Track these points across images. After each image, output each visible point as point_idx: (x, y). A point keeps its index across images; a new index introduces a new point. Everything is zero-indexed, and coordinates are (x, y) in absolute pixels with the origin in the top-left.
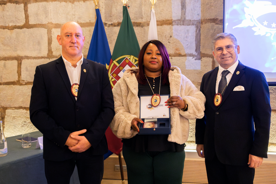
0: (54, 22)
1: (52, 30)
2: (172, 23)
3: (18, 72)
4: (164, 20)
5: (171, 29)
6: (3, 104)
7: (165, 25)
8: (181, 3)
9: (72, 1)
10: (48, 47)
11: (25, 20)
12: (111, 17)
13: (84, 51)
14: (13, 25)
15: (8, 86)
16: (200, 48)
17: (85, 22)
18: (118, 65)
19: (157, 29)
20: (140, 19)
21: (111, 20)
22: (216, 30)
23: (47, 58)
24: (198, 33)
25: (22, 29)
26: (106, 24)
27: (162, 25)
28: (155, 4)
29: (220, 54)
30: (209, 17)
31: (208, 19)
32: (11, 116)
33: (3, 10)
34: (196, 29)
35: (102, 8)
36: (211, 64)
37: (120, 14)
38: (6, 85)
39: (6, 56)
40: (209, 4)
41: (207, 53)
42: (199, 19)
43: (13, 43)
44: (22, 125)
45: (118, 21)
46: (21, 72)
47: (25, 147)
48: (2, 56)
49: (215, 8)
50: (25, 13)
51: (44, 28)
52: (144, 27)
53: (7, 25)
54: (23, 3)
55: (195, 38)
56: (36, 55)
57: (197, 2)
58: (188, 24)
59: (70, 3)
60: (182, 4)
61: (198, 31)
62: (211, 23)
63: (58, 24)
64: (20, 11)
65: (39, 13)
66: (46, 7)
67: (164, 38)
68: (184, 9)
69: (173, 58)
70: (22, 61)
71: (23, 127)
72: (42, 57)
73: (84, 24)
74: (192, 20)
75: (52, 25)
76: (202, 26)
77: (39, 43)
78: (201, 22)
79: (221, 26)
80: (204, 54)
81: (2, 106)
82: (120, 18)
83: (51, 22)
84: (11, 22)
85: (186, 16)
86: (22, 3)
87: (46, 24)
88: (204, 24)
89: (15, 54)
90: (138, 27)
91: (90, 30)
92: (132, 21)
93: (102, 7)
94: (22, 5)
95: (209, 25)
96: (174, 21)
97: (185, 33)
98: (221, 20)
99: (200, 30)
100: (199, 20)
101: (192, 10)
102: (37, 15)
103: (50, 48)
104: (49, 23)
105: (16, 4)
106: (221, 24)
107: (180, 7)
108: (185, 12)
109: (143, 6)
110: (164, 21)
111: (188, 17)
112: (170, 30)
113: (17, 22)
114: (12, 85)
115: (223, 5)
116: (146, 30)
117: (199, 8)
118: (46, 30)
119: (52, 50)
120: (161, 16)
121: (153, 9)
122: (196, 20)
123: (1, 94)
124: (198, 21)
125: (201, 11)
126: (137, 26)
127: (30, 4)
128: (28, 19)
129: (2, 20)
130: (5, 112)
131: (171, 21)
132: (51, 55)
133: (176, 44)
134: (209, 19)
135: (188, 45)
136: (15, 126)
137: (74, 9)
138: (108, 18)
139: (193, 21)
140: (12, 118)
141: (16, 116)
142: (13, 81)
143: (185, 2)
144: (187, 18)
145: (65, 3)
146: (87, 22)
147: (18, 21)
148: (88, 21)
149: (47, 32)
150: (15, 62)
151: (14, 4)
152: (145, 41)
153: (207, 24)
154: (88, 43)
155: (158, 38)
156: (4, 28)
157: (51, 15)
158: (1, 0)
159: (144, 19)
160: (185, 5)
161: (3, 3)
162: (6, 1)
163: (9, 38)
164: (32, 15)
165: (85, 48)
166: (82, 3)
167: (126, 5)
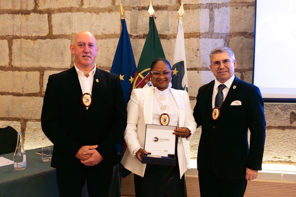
2: (200, 36)
3: (40, 84)
4: (191, 32)
6: (24, 116)
7: (192, 37)
8: (209, 15)
9: (97, 11)
10: (71, 59)
11: (49, 30)
14: (35, 35)
15: (30, 98)
17: (110, 34)
18: (143, 78)
20: (167, 32)
21: (136, 32)
22: (246, 43)
25: (45, 39)
26: (131, 36)
27: (189, 38)
28: (182, 16)
29: (217, 68)
30: (238, 30)
31: (237, 32)
32: (32, 128)
33: (27, 20)
34: (224, 42)
35: (128, 19)
37: (146, 26)
38: (28, 97)
39: (28, 66)
40: (239, 17)
42: (227, 32)
43: (36, 54)
44: (43, 138)
45: (143, 33)
46: (43, 83)
47: (44, 161)
48: (24, 67)
49: (245, 21)
50: (49, 24)
51: (67, 39)
52: (171, 39)
53: (30, 35)
54: (47, 13)
56: (59, 67)
57: (226, 14)
58: (216, 37)
59: (95, 14)
60: (210, 17)
61: (226, 45)
62: (240, 36)
64: (44, 22)
65: (63, 23)
66: (70, 18)
67: (191, 51)
68: (213, 22)
69: (200, 71)
70: (44, 72)
71: (44, 140)
72: (65, 69)
73: (108, 35)
74: (220, 33)
76: (231, 39)
77: (62, 54)
78: (230, 35)
79: (250, 40)
81: (23, 118)
82: (145, 30)
83: (75, 33)
84: (34, 32)
85: (214, 29)
86: (46, 13)
87: (70, 34)
88: (233, 37)
89: (37, 65)
90: (164, 40)
91: (115, 41)
92: (159, 33)
94: (46, 15)
95: (238, 38)
96: (202, 33)
97: (213, 47)
98: (250, 34)
99: (228, 44)
100: (228, 33)
101: (220, 23)
102: (61, 25)
103: (73, 59)
105: (40, 14)
106: (250, 38)
107: (209, 19)
108: (213, 25)
109: (170, 18)
110: (191, 34)
112: (197, 43)
113: (40, 32)
114: (34, 97)
116: (173, 42)
117: (228, 20)
118: (70, 41)
120: (188, 28)
121: (180, 21)
122: (224, 33)
123: (22, 106)
124: (226, 34)
125: (230, 24)
126: (163, 38)
127: (54, 14)
128: (52, 30)
129: (26, 30)
130: (26, 124)
131: (199, 33)
133: (203, 58)
134: (238, 33)
136: (35, 138)
137: (98, 20)
138: (133, 29)
139: (221, 34)
140: (33, 130)
141: (36, 128)
142: (34, 92)
143: (214, 15)
144: (215, 31)
145: (89, 13)
147: (42, 31)
148: (113, 33)
149: (70, 43)
150: (38, 73)
151: (38, 14)
152: (172, 54)
153: (236, 37)
154: (112, 55)
155: (185, 51)
156: (27, 38)
157: (75, 26)
158: (24, 10)
159: (170, 31)
160: (214, 17)
161: (27, 13)
162: (30, 11)
163: (32, 48)
164: (56, 25)
165: (109, 60)
166: (107, 13)
167: (153, 16)
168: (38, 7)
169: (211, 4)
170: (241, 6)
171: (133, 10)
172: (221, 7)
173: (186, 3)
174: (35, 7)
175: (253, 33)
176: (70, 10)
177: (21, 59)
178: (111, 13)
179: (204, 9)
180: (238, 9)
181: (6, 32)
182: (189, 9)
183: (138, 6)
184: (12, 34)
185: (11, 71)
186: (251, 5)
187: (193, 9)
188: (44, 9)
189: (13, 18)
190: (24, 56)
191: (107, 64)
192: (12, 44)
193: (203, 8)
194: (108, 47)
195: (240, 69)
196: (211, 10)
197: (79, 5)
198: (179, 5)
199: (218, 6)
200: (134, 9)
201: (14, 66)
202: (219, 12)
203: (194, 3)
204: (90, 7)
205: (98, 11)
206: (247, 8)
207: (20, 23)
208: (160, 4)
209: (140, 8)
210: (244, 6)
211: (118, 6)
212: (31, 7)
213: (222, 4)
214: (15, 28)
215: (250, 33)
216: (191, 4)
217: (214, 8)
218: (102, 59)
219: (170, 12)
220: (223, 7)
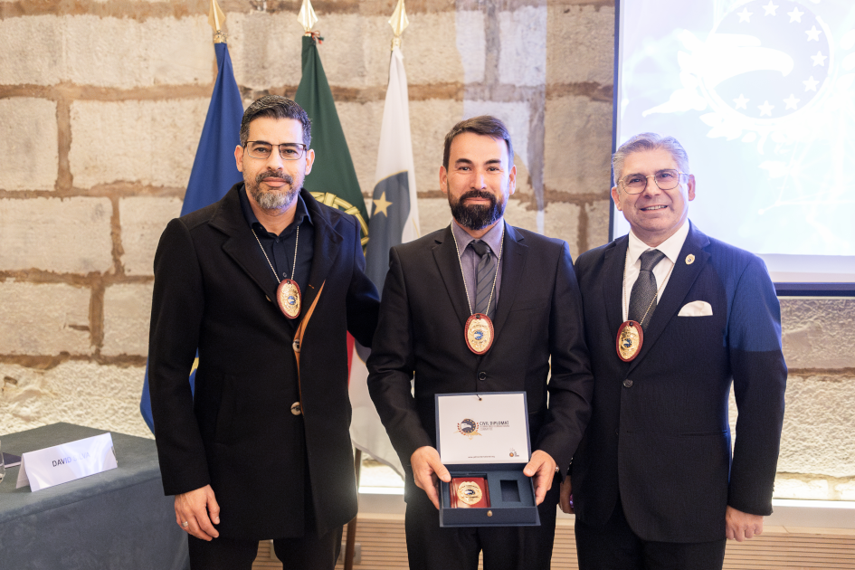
0: (80, 79)
1: (71, 106)
2: (456, 93)
4: (432, 82)
5: (452, 112)
7: (435, 97)
8: (485, 31)
9: (138, 14)
10: (57, 161)
12: (264, 67)
13: (177, 177)
16: (541, 173)
17: (181, 84)
19: (411, 110)
20: (357, 79)
21: (263, 78)
22: (593, 117)
23: (54, 194)
24: (536, 126)
26: (247, 90)
27: (424, 99)
28: (404, 33)
29: (637, 196)
30: (569, 79)
31: (567, 82)
34: (530, 113)
35: (236, 39)
36: (576, 223)
37: (294, 61)
40: (572, 36)
41: (564, 190)
42: (539, 83)
45: (285, 82)
49: (590, 49)
51: (45, 100)
52: (369, 103)
55: (526, 141)
56: (19, 186)
57: (535, 29)
58: (507, 99)
59: (131, 20)
60: (487, 35)
61: (535, 122)
62: (576, 95)
63: (91, 86)
65: (29, 48)
66: (52, 31)
67: (431, 139)
68: (495, 51)
72: (38, 194)
73: (175, 87)
74: (517, 85)
75: (70, 90)
76: (551, 104)
77: (28, 147)
78: (549, 92)
79: (606, 107)
80: (555, 191)
82: (291, 74)
83: (70, 81)
85: (500, 72)
87: (53, 85)
88: (554, 98)
90: (349, 104)
91: (196, 108)
92: (331, 83)
93: (236, 35)
95: (571, 102)
96: (464, 85)
98: (606, 89)
99: (542, 118)
100: (541, 85)
101: (518, 54)
102: (23, 54)
103: (64, 164)
104: (61, 83)
106: (606, 101)
107: (483, 43)
108: (497, 60)
109: (365, 37)
110: (432, 88)
111: (507, 76)
112: (450, 115)
115: (613, 39)
116: (375, 112)
117: (542, 47)
118: (54, 105)
119: (72, 170)
120: (422, 70)
121: (396, 49)
122: (529, 84)
124: (536, 88)
125: (548, 58)
126: (347, 99)
131: (453, 86)
132: (67, 186)
134: (570, 85)
137: (143, 40)
138: (252, 71)
139: (520, 87)
143: (498, 30)
144: (504, 80)
145: (115, 19)
146: (185, 83)
148: (190, 80)
149: (55, 111)
152: (372, 148)
153: (565, 98)
154: (189, 149)
155: (413, 139)
157: (68, 58)
159: (366, 79)
160: (498, 37)
164: (7, 55)
165: (178, 164)
166: (170, 20)
167: (312, 34)
170: (580, 5)
171: (252, 11)
172: (519, 6)
176: (53, 7)
178: (184, 17)
179: (470, 13)
180: (569, 14)
182: (424, 11)
186: (607, 4)
187: (436, 11)
191: (173, 177)
193: (465, 9)
194: (174, 125)
195: (578, 195)
196: (491, 14)
199: (511, 3)
200: (255, 8)
202: (514, 21)
205: (140, 12)
206: (598, 10)
209: (275, 6)
210: (586, 4)
215: (604, 85)
217: (500, 11)
218: (157, 162)
219: (367, 19)
220: (526, 6)
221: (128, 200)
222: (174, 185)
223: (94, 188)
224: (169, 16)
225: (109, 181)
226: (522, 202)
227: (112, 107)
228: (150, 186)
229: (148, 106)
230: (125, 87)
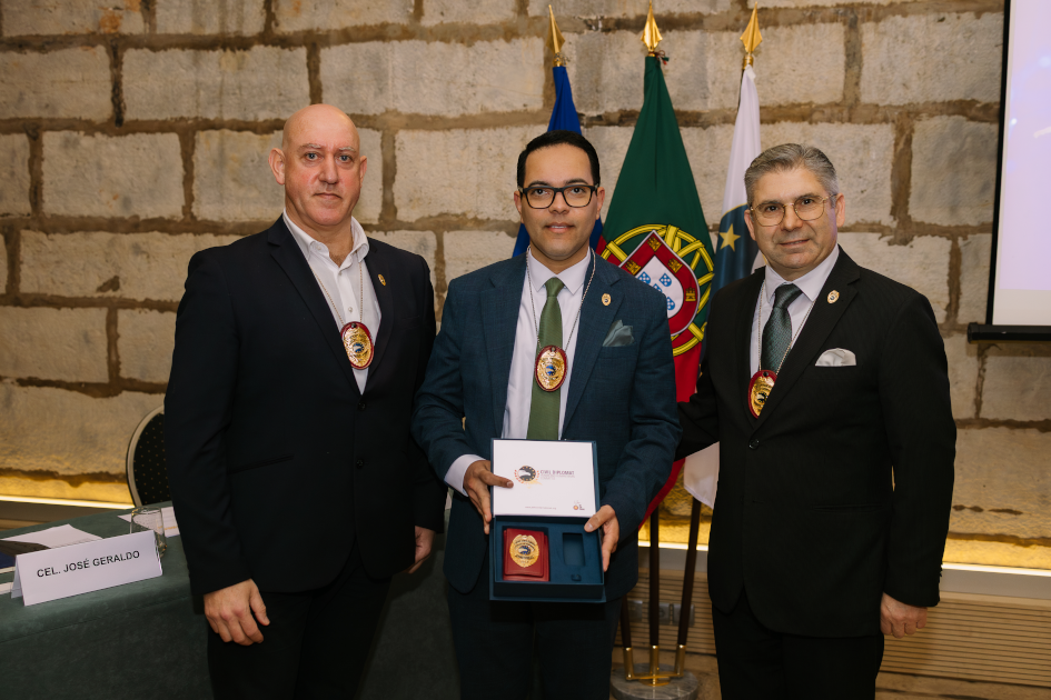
0: (405, 107)
1: (396, 136)
2: (811, 115)
4: (782, 103)
5: (805, 136)
7: (786, 121)
8: (845, 44)
9: (466, 38)
10: (381, 193)
13: (504, 209)
14: (268, 118)
16: (907, 203)
17: (509, 110)
18: (623, 257)
20: (699, 101)
21: (597, 103)
22: (970, 140)
23: (377, 228)
24: (903, 149)
26: (580, 116)
27: (773, 122)
28: (758, 46)
30: (943, 95)
31: (940, 100)
33: (240, 68)
34: (895, 136)
35: (569, 61)
36: (946, 259)
37: (630, 83)
39: (244, 219)
40: (946, 48)
41: (933, 222)
42: (907, 102)
43: (268, 178)
45: (620, 107)
48: (230, 221)
49: (969, 61)
50: (310, 79)
51: (370, 130)
52: (712, 127)
53: (251, 118)
54: (306, 45)
55: (890, 167)
57: (903, 42)
58: (868, 120)
59: (459, 45)
60: (847, 49)
61: (901, 146)
62: (950, 115)
63: (417, 115)
64: (293, 71)
65: (355, 77)
66: (379, 58)
68: (856, 67)
73: (503, 114)
74: (881, 104)
75: (396, 119)
76: (919, 125)
78: (916, 112)
79: (985, 128)
80: (922, 223)
82: (627, 97)
83: (396, 110)
84: (264, 106)
85: (861, 90)
86: (300, 46)
87: (378, 114)
88: (925, 117)
89: (272, 215)
90: (690, 129)
92: (675, 107)
93: (568, 57)
94: (302, 52)
95: (944, 122)
96: (819, 106)
97: (857, 152)
98: (987, 107)
99: (909, 141)
100: (909, 104)
101: (882, 68)
102: (349, 83)
103: (389, 196)
104: (387, 112)
105: (283, 48)
106: (986, 121)
107: (842, 58)
108: (859, 76)
109: (709, 55)
110: (782, 109)
111: (869, 95)
112: (803, 139)
113: (283, 106)
115: (1001, 48)
116: (719, 137)
117: (910, 61)
118: (378, 135)
119: (397, 203)
120: (772, 90)
121: (748, 67)
122: (894, 104)
124: (903, 107)
125: (918, 72)
126: (687, 125)
127: (327, 49)
129: (236, 101)
131: (807, 107)
132: (391, 219)
134: (943, 103)
135: (865, 193)
137: (472, 66)
138: (585, 96)
139: (885, 107)
143: (861, 45)
144: (865, 99)
145: (442, 44)
146: (514, 109)
147: (287, 104)
148: (519, 106)
149: (380, 141)
151: (275, 48)
153: (936, 118)
156: (240, 127)
157: (394, 86)
158: (232, 36)
159: (709, 100)
160: (860, 51)
161: (240, 44)
162: (250, 38)
163: (257, 159)
164: (333, 84)
165: (505, 196)
166: (501, 44)
167: (657, 54)
168: (277, 25)
169: (850, 7)
170: (957, 12)
171: (586, 31)
172: (885, 16)
173: (764, 5)
174: (267, 26)
175: (995, 103)
176: (380, 33)
177: (221, 196)
178: (514, 40)
179: (828, 27)
180: (944, 23)
181: (175, 109)
182: (776, 25)
183: (602, 18)
184: (193, 115)
185: (191, 236)
186: (991, 10)
187: (790, 24)
188: (295, 33)
189: (196, 62)
190: (231, 185)
191: (500, 209)
192: (193, 147)
193: (823, 21)
194: (501, 154)
195: (949, 227)
196: (853, 26)
197: (410, 16)
198: (742, 13)
199: (877, 14)
200: (590, 27)
201: (199, 219)
202: (879, 33)
203: (793, 6)
204: (445, 22)
205: (468, 35)
206: (978, 17)
207: (219, 79)
208: (676, 10)
209: (611, 25)
210: (965, 11)
211: (535, 18)
212: (253, 25)
213: (891, 4)
214: (202, 93)
215: (984, 102)
216: (782, 6)
217: (863, 21)
218: (483, 193)
219: (712, 36)
220: (894, 15)
221: (452, 233)
222: (500, 218)
223: (418, 221)
224: (498, 39)
225: (434, 214)
226: (883, 236)
227: (437, 136)
228: (475, 219)
229: (475, 134)
230: (452, 115)
